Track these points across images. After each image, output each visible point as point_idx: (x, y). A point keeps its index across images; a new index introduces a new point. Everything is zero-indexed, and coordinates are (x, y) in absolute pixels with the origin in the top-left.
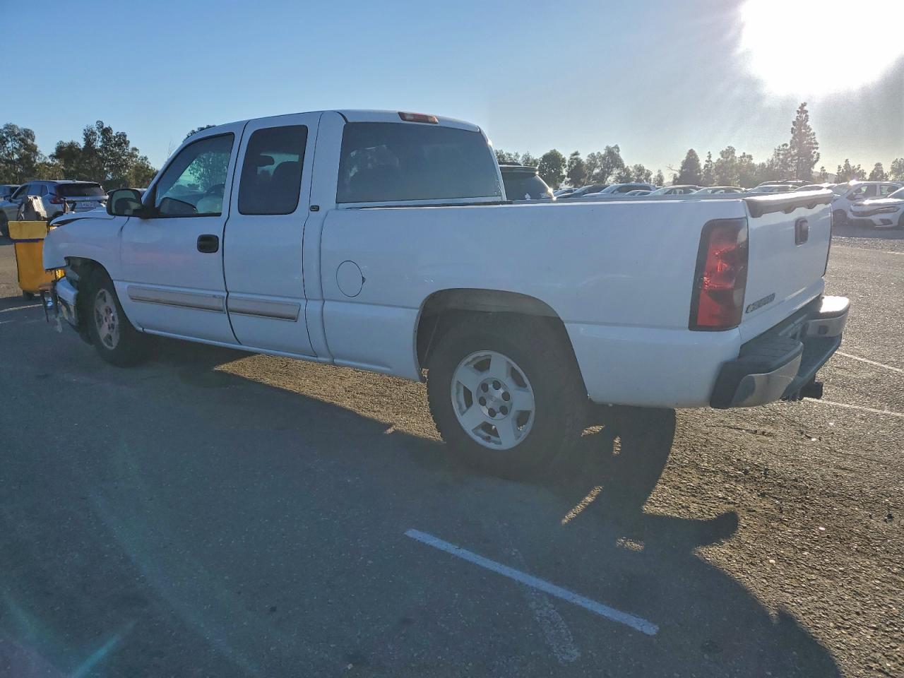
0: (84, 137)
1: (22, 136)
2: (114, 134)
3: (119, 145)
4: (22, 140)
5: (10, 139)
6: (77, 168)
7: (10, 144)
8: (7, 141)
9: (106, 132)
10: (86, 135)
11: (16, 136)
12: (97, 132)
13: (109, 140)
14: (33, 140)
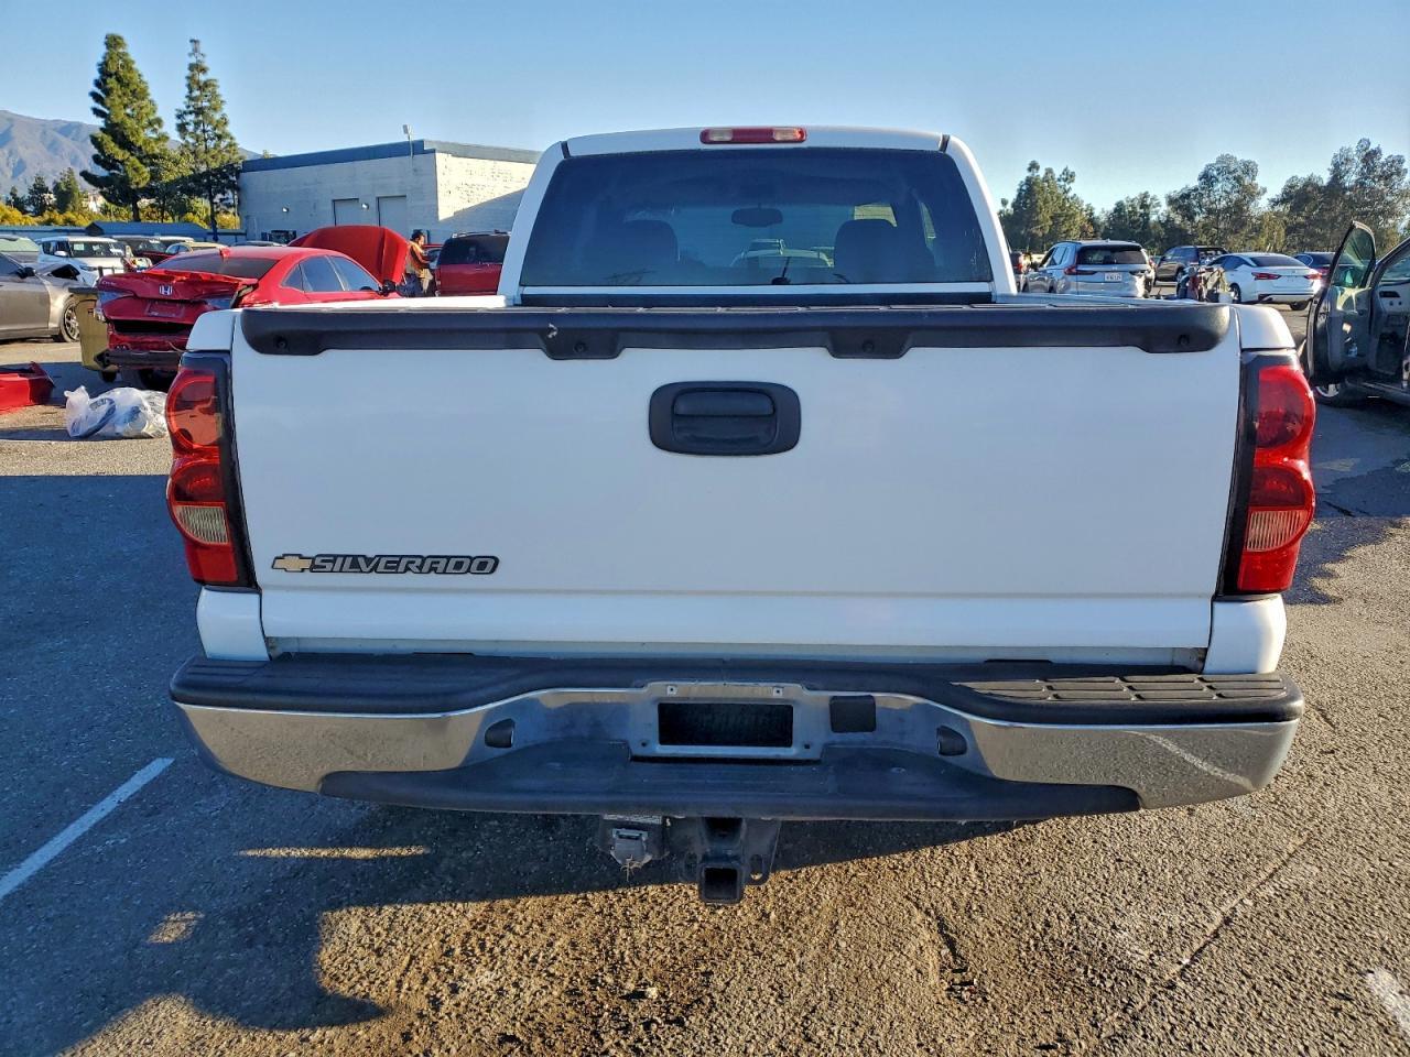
0: (1332, 167)
1: (1239, 173)
2: (1383, 160)
3: (1386, 177)
4: (1238, 179)
5: (1220, 179)
6: (1307, 218)
7: (1219, 185)
8: (1217, 180)
9: (1370, 156)
10: (1336, 166)
11: (1230, 173)
12: (1356, 158)
13: (1371, 170)
14: (1253, 179)
